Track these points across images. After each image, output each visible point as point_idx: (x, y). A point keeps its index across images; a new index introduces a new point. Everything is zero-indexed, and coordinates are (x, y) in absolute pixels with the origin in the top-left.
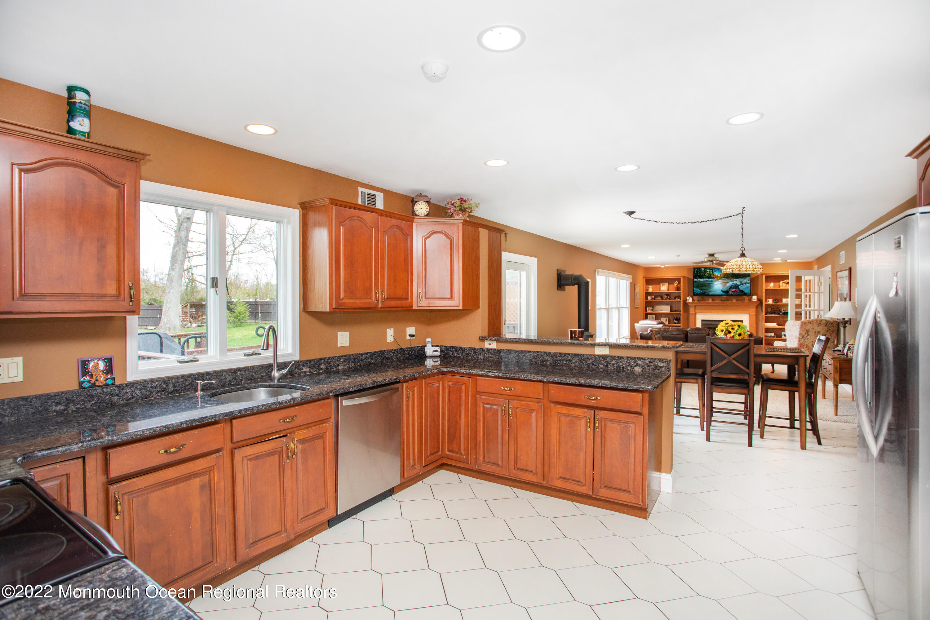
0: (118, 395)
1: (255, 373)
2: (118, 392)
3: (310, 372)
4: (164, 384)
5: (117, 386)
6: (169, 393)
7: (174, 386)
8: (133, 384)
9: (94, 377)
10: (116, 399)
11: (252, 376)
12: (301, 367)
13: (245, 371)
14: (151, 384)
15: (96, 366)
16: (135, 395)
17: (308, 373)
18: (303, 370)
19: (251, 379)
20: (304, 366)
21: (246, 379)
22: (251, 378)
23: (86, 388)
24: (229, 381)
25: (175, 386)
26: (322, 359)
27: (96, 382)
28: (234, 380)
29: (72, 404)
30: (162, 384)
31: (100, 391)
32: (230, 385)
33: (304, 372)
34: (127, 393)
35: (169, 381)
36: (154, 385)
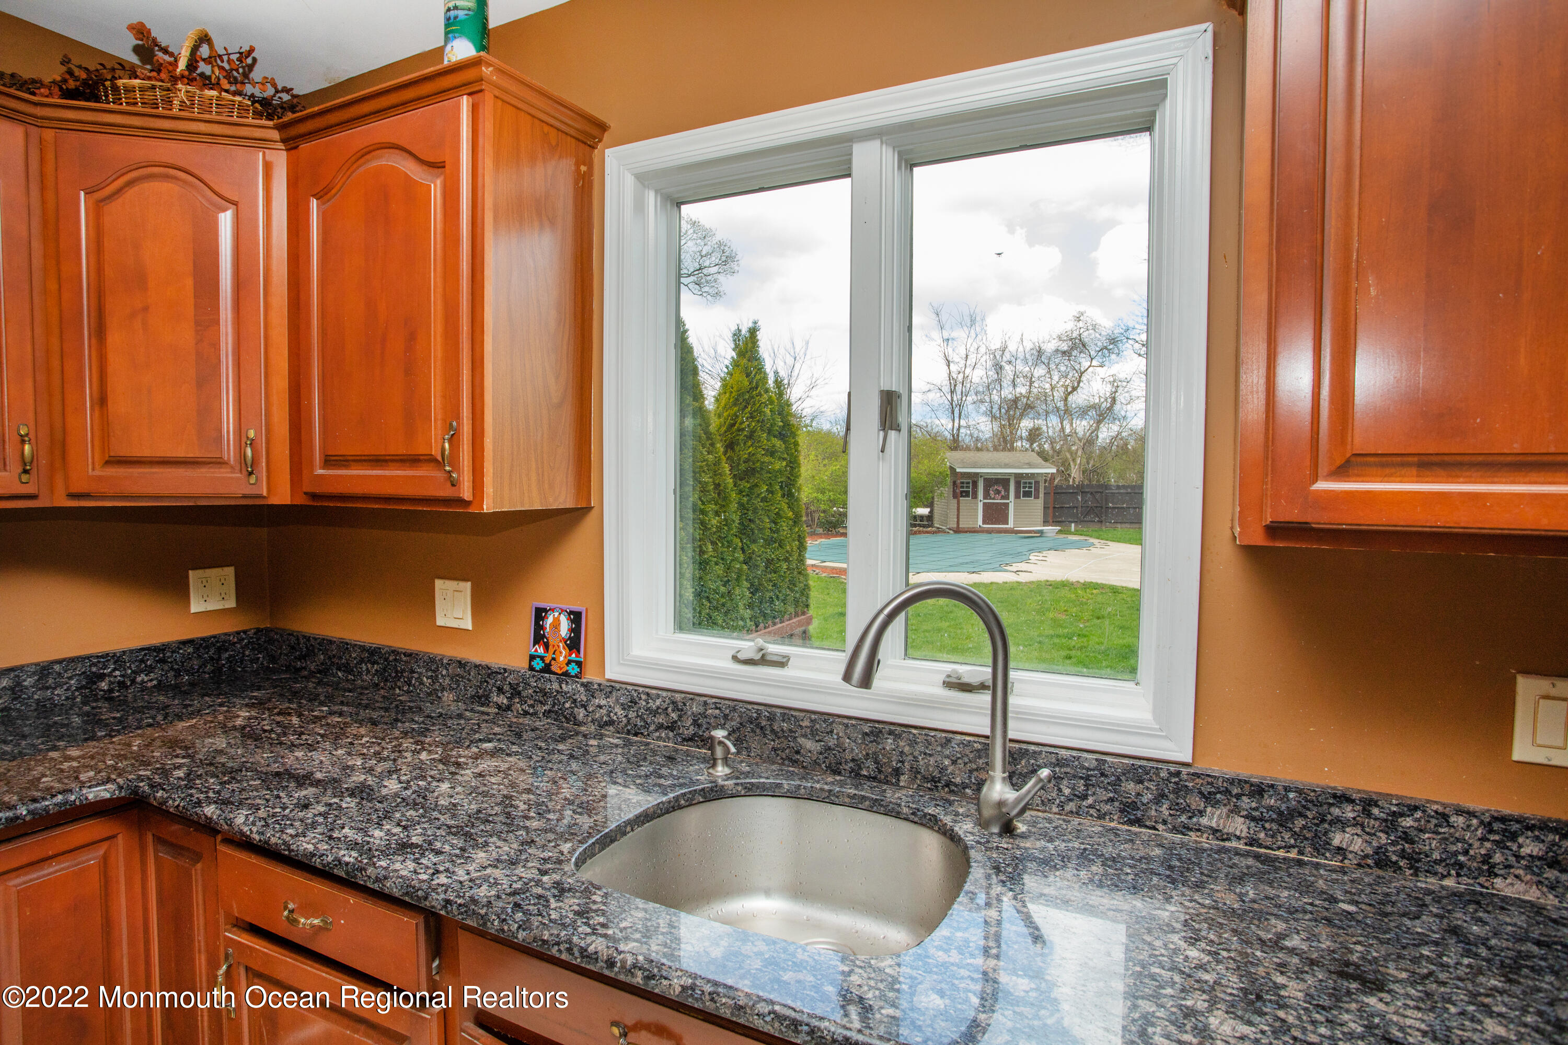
0: (584, 707)
1: (954, 762)
2: (585, 699)
3: (1252, 842)
4: (673, 711)
5: (583, 685)
6: (684, 740)
7: (696, 723)
8: (611, 688)
9: (551, 650)
10: (582, 715)
11: (942, 770)
12: (1196, 802)
13: (913, 743)
14: (645, 700)
15: (556, 625)
16: (615, 718)
17: (1234, 844)
18: (1204, 821)
19: (934, 780)
20: (1208, 798)
21: (915, 772)
22: (936, 774)
23: (537, 671)
24: (853, 760)
25: (699, 726)
26: (1343, 798)
27: (553, 662)
28: (870, 764)
29: (517, 700)
30: (670, 710)
31: (555, 686)
32: (856, 774)
33: (1215, 831)
34: (601, 707)
35: (685, 705)
36: (652, 705)
